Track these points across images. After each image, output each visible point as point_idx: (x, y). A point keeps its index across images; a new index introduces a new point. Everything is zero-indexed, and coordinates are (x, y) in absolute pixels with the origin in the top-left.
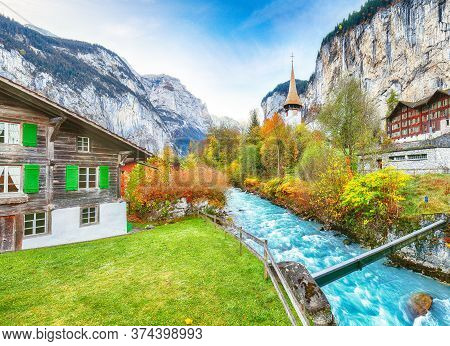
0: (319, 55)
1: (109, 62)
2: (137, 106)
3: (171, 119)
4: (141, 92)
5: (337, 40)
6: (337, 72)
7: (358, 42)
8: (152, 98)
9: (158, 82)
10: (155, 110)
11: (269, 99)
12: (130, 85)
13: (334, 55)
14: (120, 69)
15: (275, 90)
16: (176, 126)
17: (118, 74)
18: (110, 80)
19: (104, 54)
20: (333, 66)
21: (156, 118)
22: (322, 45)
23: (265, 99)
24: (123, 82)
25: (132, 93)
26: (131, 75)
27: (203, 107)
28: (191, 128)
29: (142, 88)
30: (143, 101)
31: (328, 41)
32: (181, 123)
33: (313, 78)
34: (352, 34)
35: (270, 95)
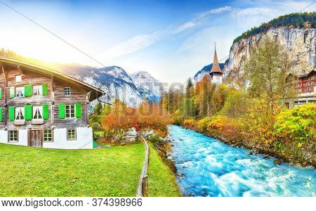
0: (231, 48)
1: (118, 72)
4: (131, 82)
5: (243, 40)
6: (244, 58)
7: (257, 43)
8: (136, 83)
9: (138, 75)
10: (137, 89)
11: (199, 75)
12: (127, 79)
13: (241, 49)
14: (122, 73)
15: (203, 70)
16: (147, 96)
18: (117, 79)
20: (241, 55)
21: (138, 93)
22: (234, 43)
23: (196, 75)
24: (124, 79)
25: (127, 83)
26: (126, 75)
28: (154, 96)
29: (131, 80)
30: (132, 85)
31: (237, 40)
33: (227, 62)
34: (254, 38)
35: (199, 72)
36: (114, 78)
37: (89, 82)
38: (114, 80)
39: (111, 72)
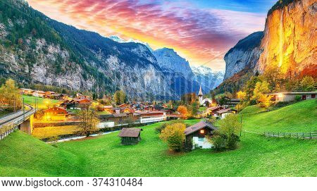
1: (142, 50)
2: (153, 70)
3: (168, 73)
4: (155, 62)
8: (160, 63)
9: (162, 53)
10: (161, 70)
11: (229, 55)
12: (150, 59)
14: (147, 52)
16: (172, 77)
17: (146, 55)
18: (141, 59)
19: (141, 47)
21: (162, 74)
23: (227, 55)
24: (148, 59)
26: (151, 54)
27: (187, 63)
29: (155, 59)
30: (156, 66)
32: (174, 75)
35: (231, 51)
36: (138, 57)
37: (113, 61)
38: (138, 60)
39: (135, 50)
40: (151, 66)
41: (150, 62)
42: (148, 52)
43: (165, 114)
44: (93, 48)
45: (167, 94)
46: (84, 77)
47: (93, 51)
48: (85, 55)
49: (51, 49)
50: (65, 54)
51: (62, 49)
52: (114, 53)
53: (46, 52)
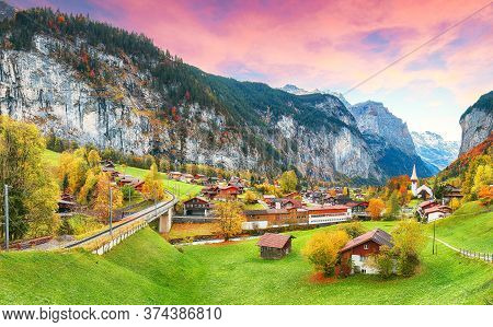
2: (349, 137)
4: (351, 123)
8: (360, 125)
9: (365, 108)
10: (362, 136)
12: (346, 120)
14: (339, 108)
16: (379, 148)
17: (337, 112)
18: (332, 120)
19: (330, 100)
21: (364, 144)
24: (341, 119)
25: (346, 126)
26: (346, 112)
27: (404, 126)
28: (392, 149)
29: (353, 119)
30: (354, 130)
32: (383, 145)
36: (325, 116)
37: (286, 124)
38: (326, 121)
39: (321, 105)
40: (346, 130)
41: (344, 125)
42: (342, 108)
43: (349, 210)
44: (258, 107)
45: (370, 175)
46: (244, 150)
47: (258, 112)
48: (247, 118)
49: (205, 116)
50: (221, 121)
51: (217, 114)
52: (288, 112)
53: (199, 121)
